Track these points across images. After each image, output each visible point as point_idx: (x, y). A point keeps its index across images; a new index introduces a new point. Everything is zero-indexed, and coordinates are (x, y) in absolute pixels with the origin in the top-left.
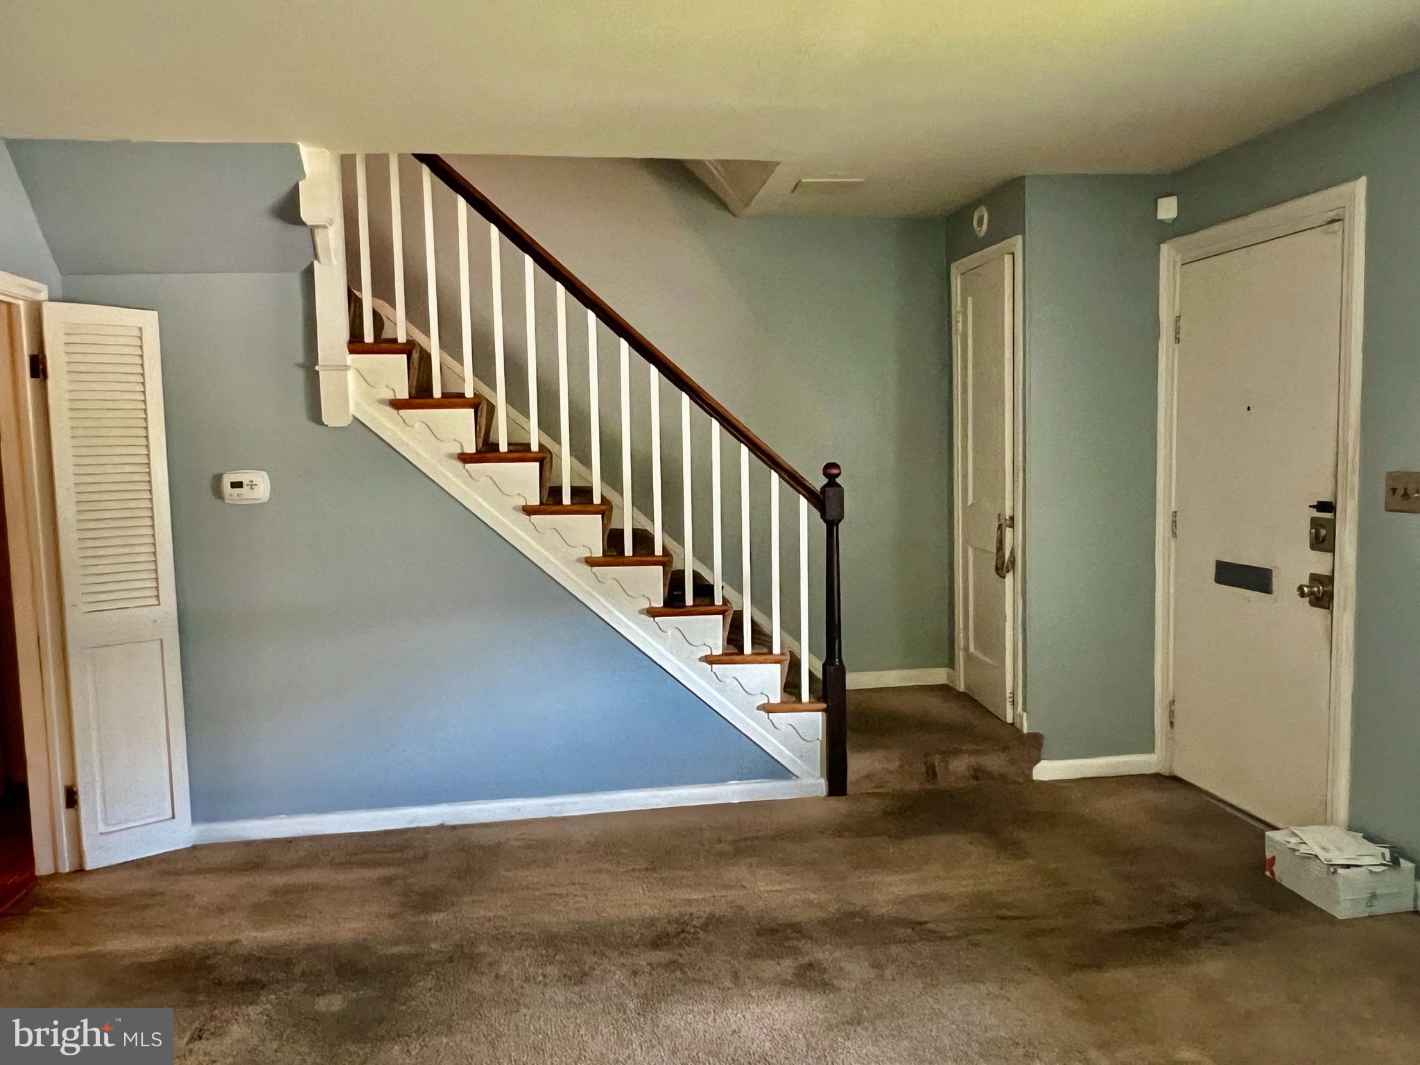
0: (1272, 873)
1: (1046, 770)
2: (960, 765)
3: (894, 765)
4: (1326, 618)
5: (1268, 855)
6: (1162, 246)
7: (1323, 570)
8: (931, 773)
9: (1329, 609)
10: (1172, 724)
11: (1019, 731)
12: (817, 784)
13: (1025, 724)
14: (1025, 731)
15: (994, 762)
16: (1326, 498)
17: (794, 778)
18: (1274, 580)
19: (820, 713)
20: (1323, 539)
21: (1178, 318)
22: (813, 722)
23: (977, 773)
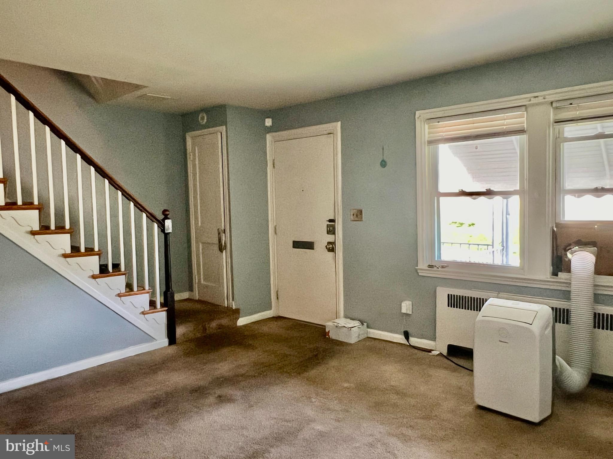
0: (329, 336)
1: (242, 321)
2: (214, 324)
3: (191, 329)
4: (333, 255)
5: (327, 331)
6: (267, 134)
7: (332, 240)
8: (205, 329)
9: (334, 252)
10: (278, 298)
11: (233, 309)
12: (165, 342)
13: (234, 306)
14: (234, 308)
15: (225, 321)
16: (332, 218)
17: (155, 340)
18: (315, 245)
19: (165, 312)
20: (331, 230)
21: (274, 160)
22: (162, 316)
23: (220, 327)
